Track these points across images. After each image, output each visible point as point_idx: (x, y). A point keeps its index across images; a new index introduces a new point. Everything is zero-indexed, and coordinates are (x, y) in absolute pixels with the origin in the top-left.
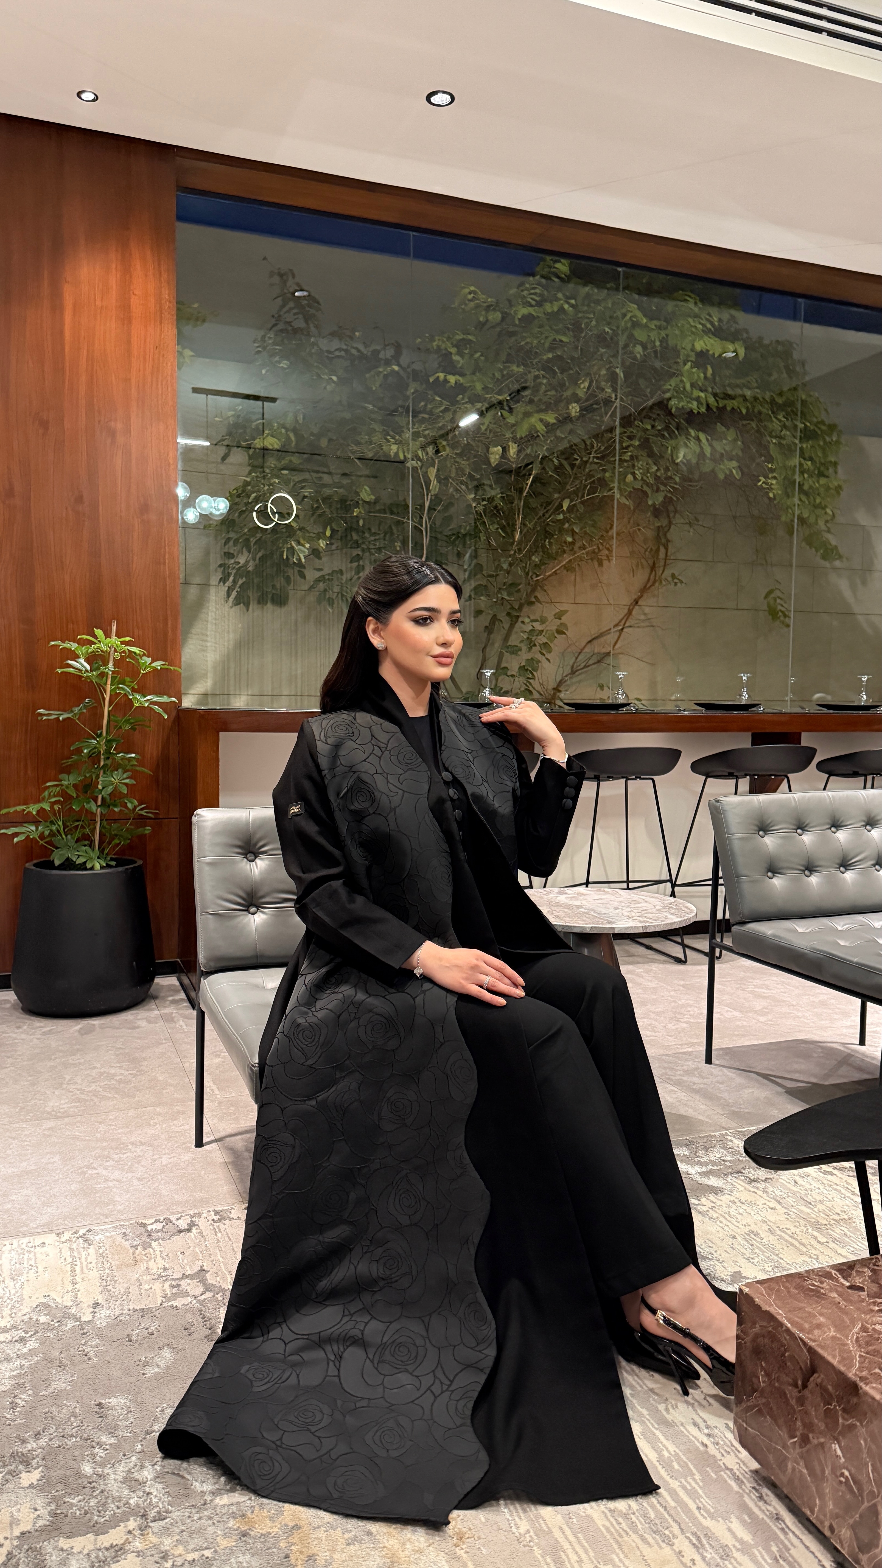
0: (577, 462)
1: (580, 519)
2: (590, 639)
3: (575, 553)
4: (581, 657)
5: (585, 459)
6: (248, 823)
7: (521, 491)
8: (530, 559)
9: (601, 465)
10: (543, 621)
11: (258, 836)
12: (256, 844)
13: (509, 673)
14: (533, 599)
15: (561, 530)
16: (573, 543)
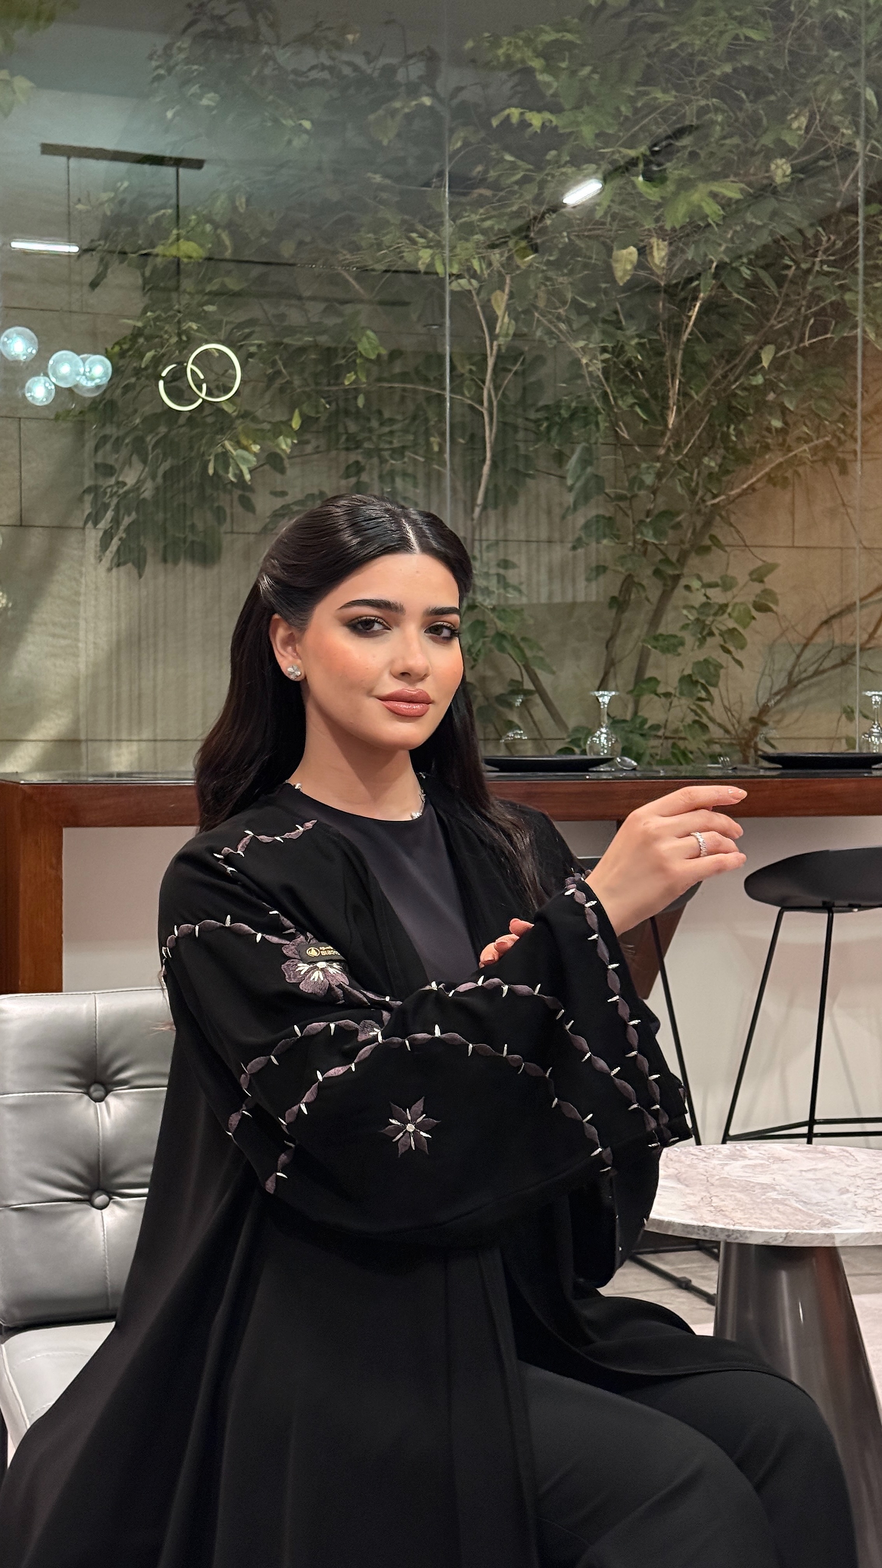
0: (790, 273)
1: (797, 383)
2: (824, 617)
3: (790, 450)
4: (808, 654)
5: (804, 266)
6: (92, 1025)
7: (676, 330)
8: (699, 464)
9: (838, 277)
10: (727, 584)
11: (111, 1049)
12: (107, 1066)
13: (661, 689)
14: (707, 542)
15: (761, 406)
16: (783, 431)
